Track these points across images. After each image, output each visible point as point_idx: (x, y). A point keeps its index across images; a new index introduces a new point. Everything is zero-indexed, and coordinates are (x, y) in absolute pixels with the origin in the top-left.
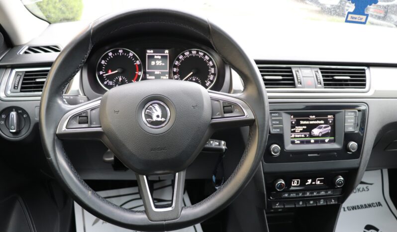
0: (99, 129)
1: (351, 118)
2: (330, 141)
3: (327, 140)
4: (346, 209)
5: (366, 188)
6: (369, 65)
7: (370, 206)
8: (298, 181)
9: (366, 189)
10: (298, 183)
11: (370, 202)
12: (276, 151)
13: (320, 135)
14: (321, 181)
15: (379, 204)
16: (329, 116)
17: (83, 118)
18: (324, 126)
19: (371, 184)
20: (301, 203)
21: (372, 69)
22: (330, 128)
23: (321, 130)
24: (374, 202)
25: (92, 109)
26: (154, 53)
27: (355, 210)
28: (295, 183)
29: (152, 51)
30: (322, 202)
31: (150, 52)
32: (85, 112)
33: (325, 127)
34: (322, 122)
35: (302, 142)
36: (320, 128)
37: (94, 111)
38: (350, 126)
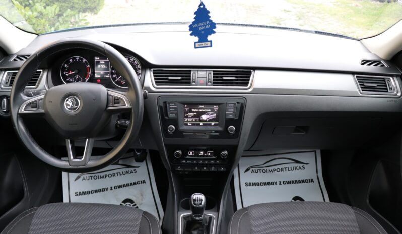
0: (43, 112)
1: (231, 109)
2: (215, 125)
3: (213, 124)
4: (282, 183)
5: (303, 166)
6: (255, 69)
7: (303, 181)
8: (193, 152)
9: (302, 168)
10: (193, 154)
11: (304, 179)
12: (171, 129)
13: (208, 120)
14: (211, 153)
15: (312, 181)
16: (215, 107)
17: (34, 105)
18: (210, 113)
19: (307, 164)
20: (197, 168)
21: (257, 72)
22: (215, 115)
23: (208, 116)
24: (308, 179)
25: (40, 100)
26: (100, 59)
27: (289, 185)
28: (191, 153)
29: (98, 58)
30: (213, 169)
31: (97, 59)
32: (36, 101)
33: (211, 115)
34: (209, 110)
35: (193, 124)
36: (208, 115)
37: (41, 101)
38: (230, 114)
